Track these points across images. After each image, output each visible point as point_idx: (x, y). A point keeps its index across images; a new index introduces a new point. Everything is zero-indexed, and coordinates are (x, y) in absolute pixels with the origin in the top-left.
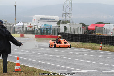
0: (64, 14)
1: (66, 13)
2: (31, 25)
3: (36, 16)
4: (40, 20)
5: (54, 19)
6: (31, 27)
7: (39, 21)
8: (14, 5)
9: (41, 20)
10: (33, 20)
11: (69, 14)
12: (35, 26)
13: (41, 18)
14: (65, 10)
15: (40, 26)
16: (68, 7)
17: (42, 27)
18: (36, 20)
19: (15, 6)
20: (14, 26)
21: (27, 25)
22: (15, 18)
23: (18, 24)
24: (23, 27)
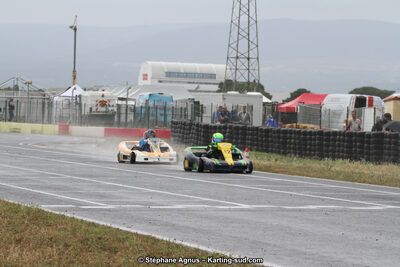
0: (233, 60)
1: (237, 58)
2: (103, 96)
3: (149, 63)
4: (164, 78)
5: (213, 76)
6: (103, 104)
7: (160, 82)
8: (71, 27)
9: (168, 79)
10: (141, 77)
11: (248, 59)
12: (120, 99)
13: (166, 70)
14: (234, 46)
15: (135, 100)
16: (245, 35)
18: (149, 77)
20: (56, 99)
21: (92, 96)
22: (74, 71)
23: (68, 93)
24: (78, 102)
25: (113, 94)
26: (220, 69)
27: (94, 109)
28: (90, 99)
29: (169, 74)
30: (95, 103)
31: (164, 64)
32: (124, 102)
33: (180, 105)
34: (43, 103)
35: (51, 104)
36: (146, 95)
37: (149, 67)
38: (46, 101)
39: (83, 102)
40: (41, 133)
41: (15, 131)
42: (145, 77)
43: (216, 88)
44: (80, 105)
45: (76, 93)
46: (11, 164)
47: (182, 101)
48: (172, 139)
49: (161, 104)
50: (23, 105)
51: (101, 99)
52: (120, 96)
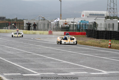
0: (109, 9)
3: (84, 11)
5: (104, 15)
6: (66, 24)
7: (88, 17)
11: (114, 9)
13: (89, 13)
14: (109, 5)
15: (76, 22)
16: (112, 1)
17: (78, 23)
18: (84, 16)
19: (61, 1)
20: (52, 22)
22: (61, 14)
23: (56, 21)
25: (69, 21)
27: (63, 26)
28: (62, 22)
29: (90, 15)
30: (63, 24)
31: (89, 11)
32: (73, 23)
33: (91, 24)
34: (48, 24)
35: (50, 24)
36: (80, 21)
39: (59, 23)
40: (43, 34)
41: (34, 34)
42: (83, 16)
43: (104, 18)
45: (58, 21)
47: (91, 22)
48: (86, 36)
49: (84, 24)
50: (41, 25)
51: (65, 22)
52: (72, 21)
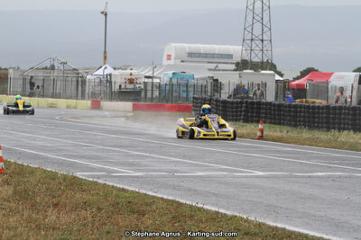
0: (249, 42)
1: (252, 40)
2: (131, 74)
3: (173, 45)
4: (186, 58)
5: (230, 56)
6: (131, 81)
7: (183, 61)
8: (102, 13)
9: (190, 59)
10: (165, 58)
11: (262, 41)
12: (146, 77)
13: (188, 51)
14: (249, 29)
15: (160, 78)
16: (259, 19)
17: (165, 80)
19: (106, 15)
20: (89, 77)
21: (121, 75)
22: (105, 52)
23: (100, 72)
24: (108, 80)
25: (140, 73)
26: (237, 50)
27: (123, 87)
28: (119, 77)
29: (191, 55)
30: (123, 81)
31: (186, 45)
32: (150, 80)
33: (200, 83)
34: (77, 81)
35: (84, 82)
36: (170, 73)
37: (172, 48)
38: (80, 79)
39: (113, 80)
40: (76, 107)
41: (52, 106)
42: (169, 57)
43: (233, 67)
44: (111, 82)
45: (107, 72)
46: (48, 135)
47: (202, 79)
48: (193, 113)
49: (183, 82)
50: (59, 83)
51: (130, 77)
52: (147, 75)
